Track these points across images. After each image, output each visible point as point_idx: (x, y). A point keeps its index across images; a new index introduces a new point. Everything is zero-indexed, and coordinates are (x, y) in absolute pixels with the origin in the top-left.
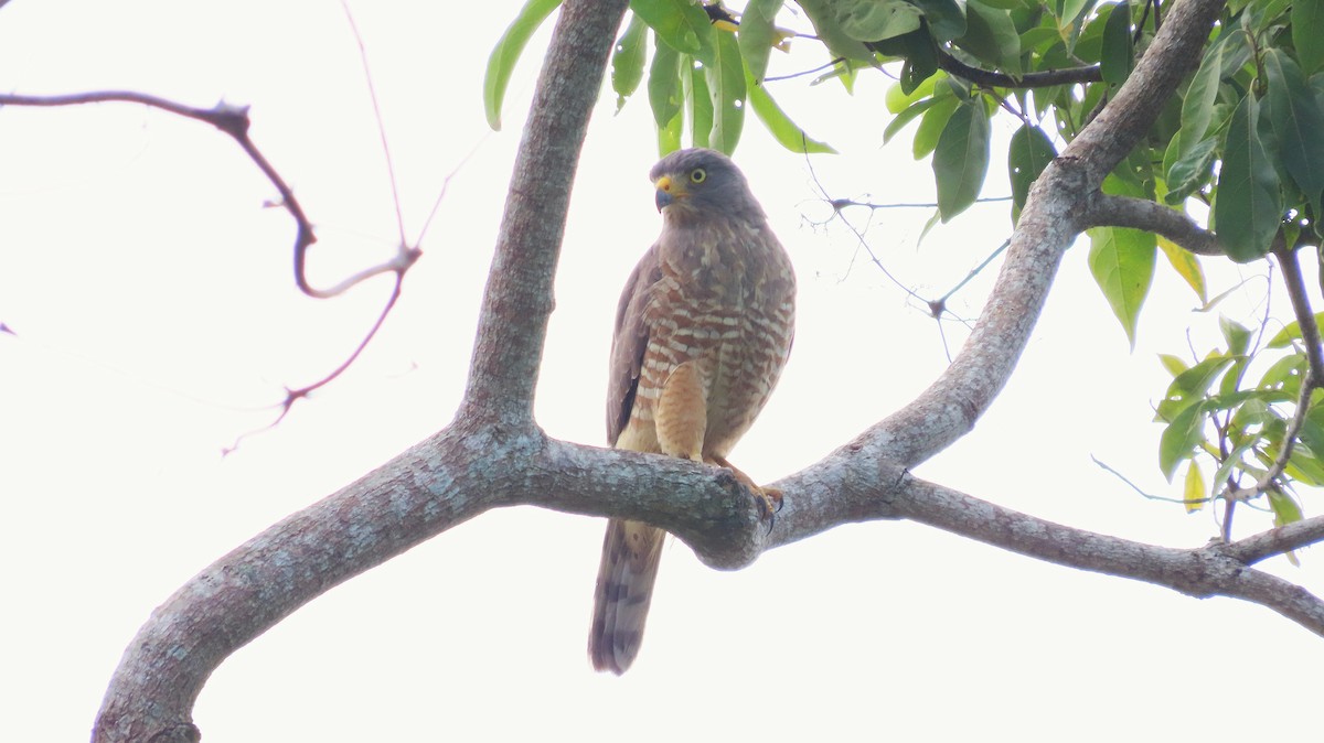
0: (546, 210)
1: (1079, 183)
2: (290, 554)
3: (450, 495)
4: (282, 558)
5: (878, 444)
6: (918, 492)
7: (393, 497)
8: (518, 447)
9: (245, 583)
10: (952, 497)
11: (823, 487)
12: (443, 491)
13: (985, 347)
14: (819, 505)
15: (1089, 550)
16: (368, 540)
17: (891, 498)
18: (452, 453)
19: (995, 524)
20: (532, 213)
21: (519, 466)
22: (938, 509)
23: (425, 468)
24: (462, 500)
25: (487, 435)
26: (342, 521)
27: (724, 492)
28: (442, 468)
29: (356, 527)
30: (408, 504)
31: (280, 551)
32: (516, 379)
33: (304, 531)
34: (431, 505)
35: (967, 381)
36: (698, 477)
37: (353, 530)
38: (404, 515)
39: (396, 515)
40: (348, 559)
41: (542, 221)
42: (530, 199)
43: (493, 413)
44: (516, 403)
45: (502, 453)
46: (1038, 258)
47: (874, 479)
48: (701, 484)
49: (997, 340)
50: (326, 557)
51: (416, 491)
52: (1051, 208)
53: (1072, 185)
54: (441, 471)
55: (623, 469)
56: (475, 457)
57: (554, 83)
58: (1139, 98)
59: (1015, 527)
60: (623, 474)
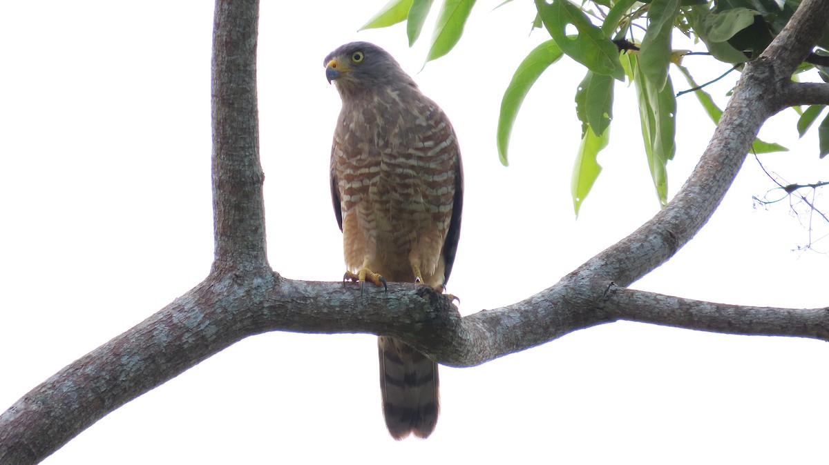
0: (236, 106)
1: (767, 74)
2: (74, 382)
3: (202, 327)
4: (67, 386)
5: (592, 268)
6: (622, 297)
7: (155, 333)
8: (254, 286)
9: (39, 407)
10: (647, 297)
11: (548, 303)
12: (195, 324)
13: (686, 195)
14: (545, 317)
15: (750, 319)
16: (138, 366)
17: (602, 305)
18: (203, 297)
19: (679, 311)
20: (227, 110)
21: (257, 300)
22: (637, 307)
23: (181, 311)
24: (213, 329)
25: (228, 281)
26: (115, 355)
27: (424, 301)
28: (195, 308)
29: (127, 357)
30: (167, 336)
31: (66, 381)
32: (243, 236)
33: (86, 365)
34: (187, 335)
35: (668, 218)
36: (403, 292)
37: (124, 360)
38: (165, 345)
39: (159, 346)
40: (123, 381)
41: (236, 114)
42: (223, 99)
43: (232, 264)
44: (248, 254)
45: (241, 292)
46: (733, 130)
47: (588, 293)
48: (406, 297)
49: (697, 189)
50: (103, 381)
51: (174, 327)
52: (747, 94)
53: (761, 76)
54: (194, 310)
55: (343, 294)
56: (220, 297)
57: (221, 9)
58: (810, 8)
59: (693, 311)
60: (343, 297)
